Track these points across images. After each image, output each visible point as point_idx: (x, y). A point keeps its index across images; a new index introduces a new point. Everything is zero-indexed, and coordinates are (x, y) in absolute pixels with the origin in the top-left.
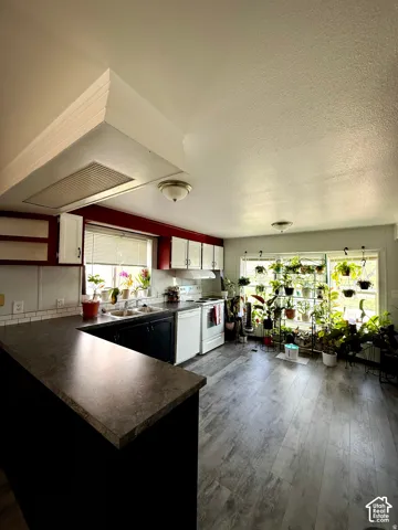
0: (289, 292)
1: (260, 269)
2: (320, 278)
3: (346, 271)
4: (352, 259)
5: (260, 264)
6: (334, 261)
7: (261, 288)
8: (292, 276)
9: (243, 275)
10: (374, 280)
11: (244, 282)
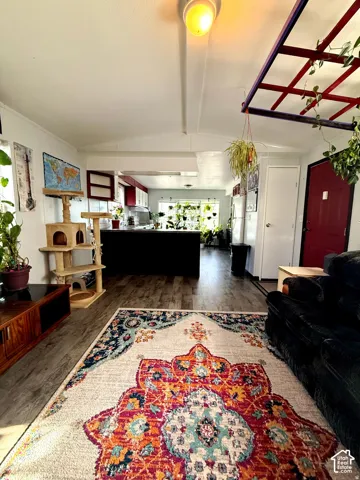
0: (185, 219)
1: (171, 208)
2: (197, 211)
3: (209, 208)
4: (210, 203)
5: (171, 204)
6: (204, 203)
7: (171, 218)
8: (187, 211)
9: (160, 211)
10: (217, 212)
11: (162, 214)
